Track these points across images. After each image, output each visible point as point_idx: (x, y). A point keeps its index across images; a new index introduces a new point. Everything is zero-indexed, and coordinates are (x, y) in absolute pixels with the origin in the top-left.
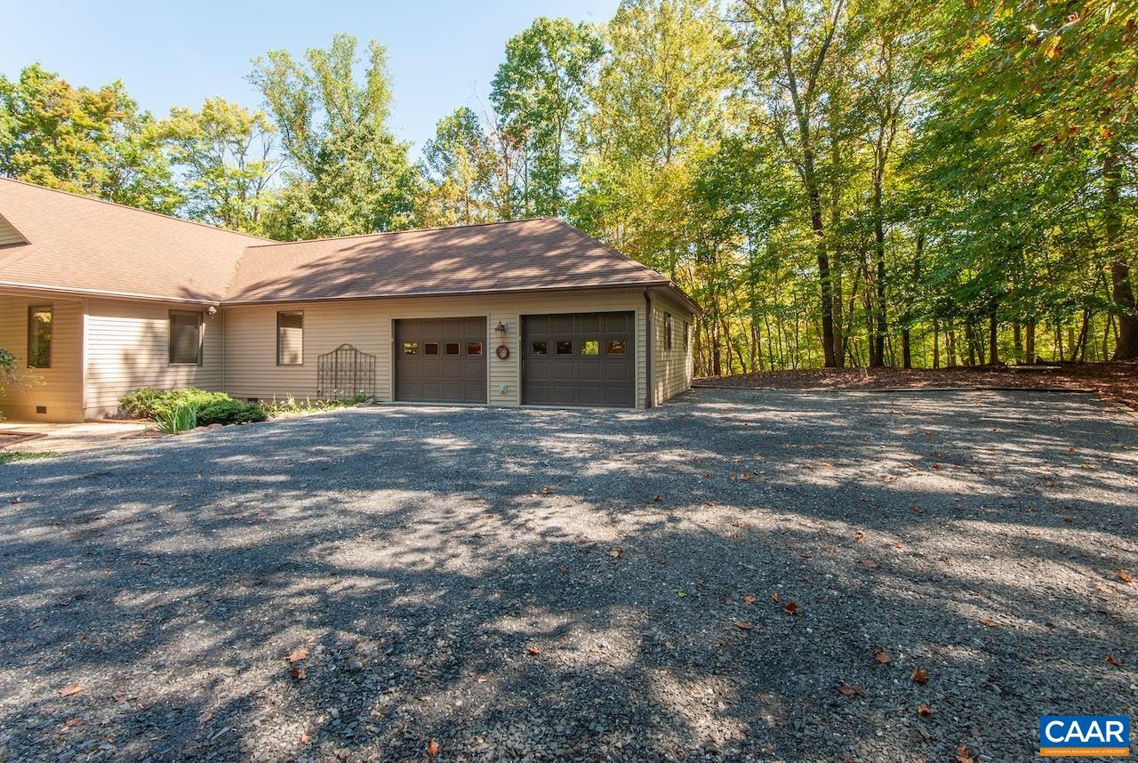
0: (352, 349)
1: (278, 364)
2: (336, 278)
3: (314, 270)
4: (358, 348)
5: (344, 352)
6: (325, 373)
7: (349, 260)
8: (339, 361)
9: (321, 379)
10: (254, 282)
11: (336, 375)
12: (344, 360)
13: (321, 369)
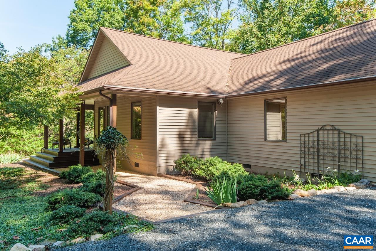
0: (334, 129)
1: (265, 140)
2: (320, 65)
3: (293, 63)
4: (340, 128)
5: (326, 132)
6: (306, 149)
7: (323, 51)
8: (321, 139)
9: (303, 154)
10: (250, 77)
11: (318, 152)
12: (326, 139)
13: (303, 145)
